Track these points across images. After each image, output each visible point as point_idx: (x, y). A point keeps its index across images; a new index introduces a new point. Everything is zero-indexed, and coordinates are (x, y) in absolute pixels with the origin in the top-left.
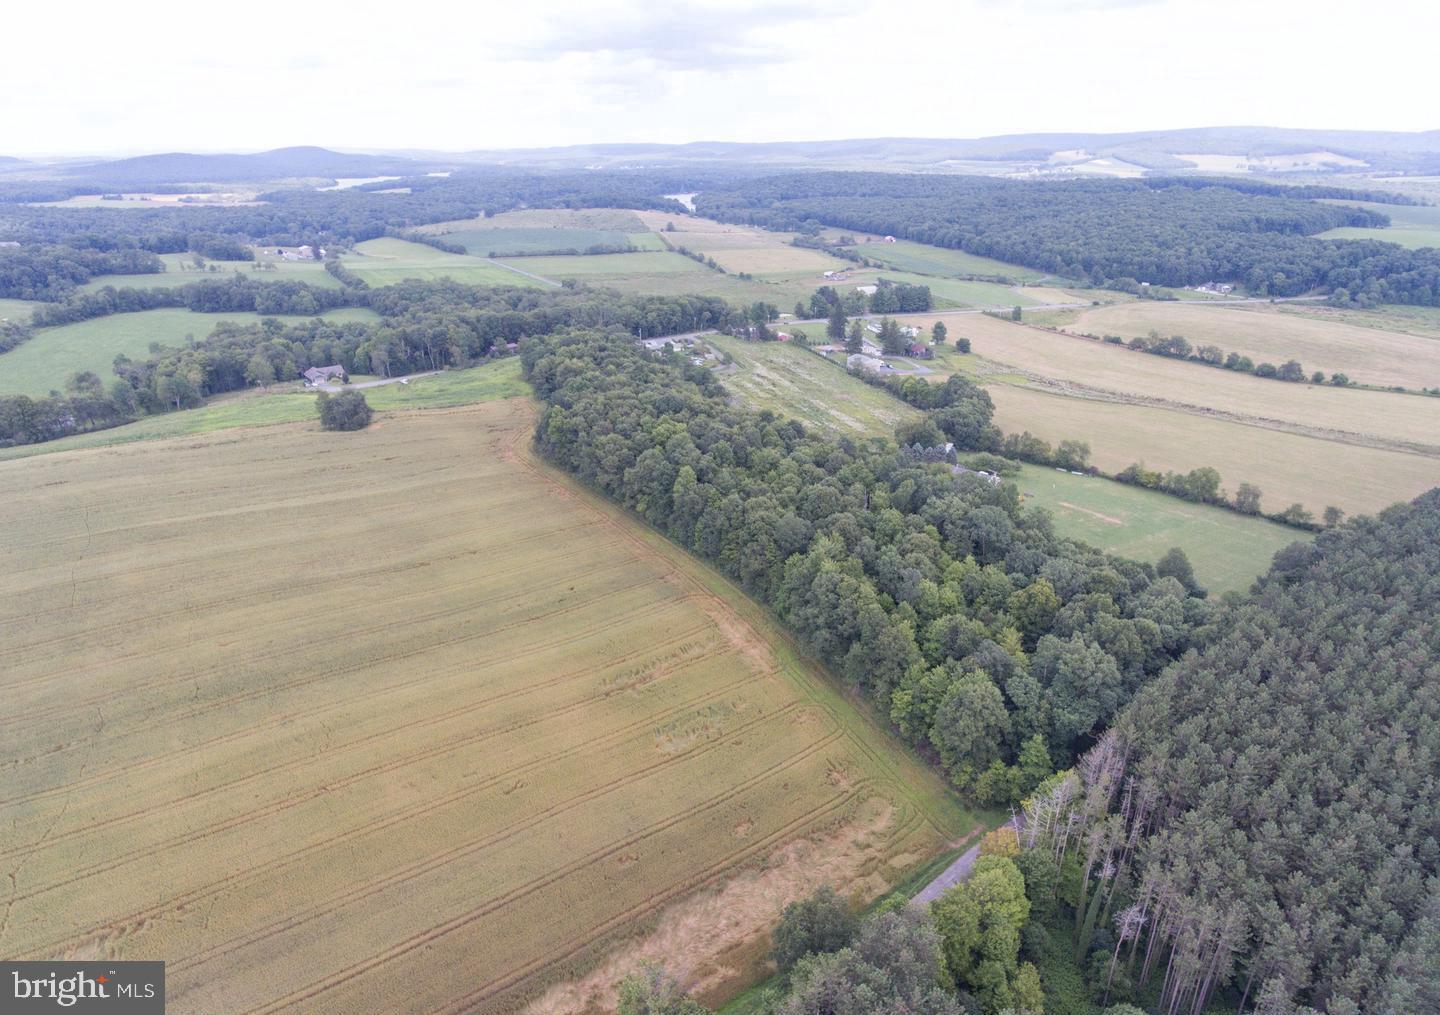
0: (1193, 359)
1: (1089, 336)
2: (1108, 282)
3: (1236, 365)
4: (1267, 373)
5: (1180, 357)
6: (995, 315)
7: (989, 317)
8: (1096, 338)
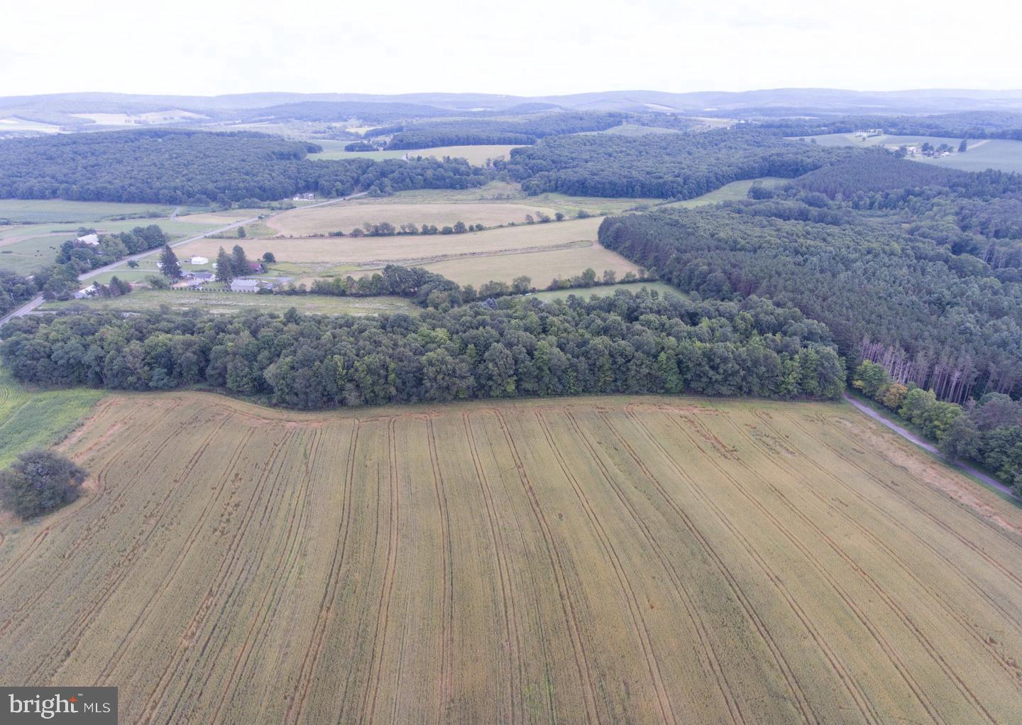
0: (399, 234)
1: (315, 236)
2: (235, 205)
3: (427, 232)
4: (447, 232)
5: (391, 234)
6: (213, 237)
7: (212, 240)
8: (322, 236)
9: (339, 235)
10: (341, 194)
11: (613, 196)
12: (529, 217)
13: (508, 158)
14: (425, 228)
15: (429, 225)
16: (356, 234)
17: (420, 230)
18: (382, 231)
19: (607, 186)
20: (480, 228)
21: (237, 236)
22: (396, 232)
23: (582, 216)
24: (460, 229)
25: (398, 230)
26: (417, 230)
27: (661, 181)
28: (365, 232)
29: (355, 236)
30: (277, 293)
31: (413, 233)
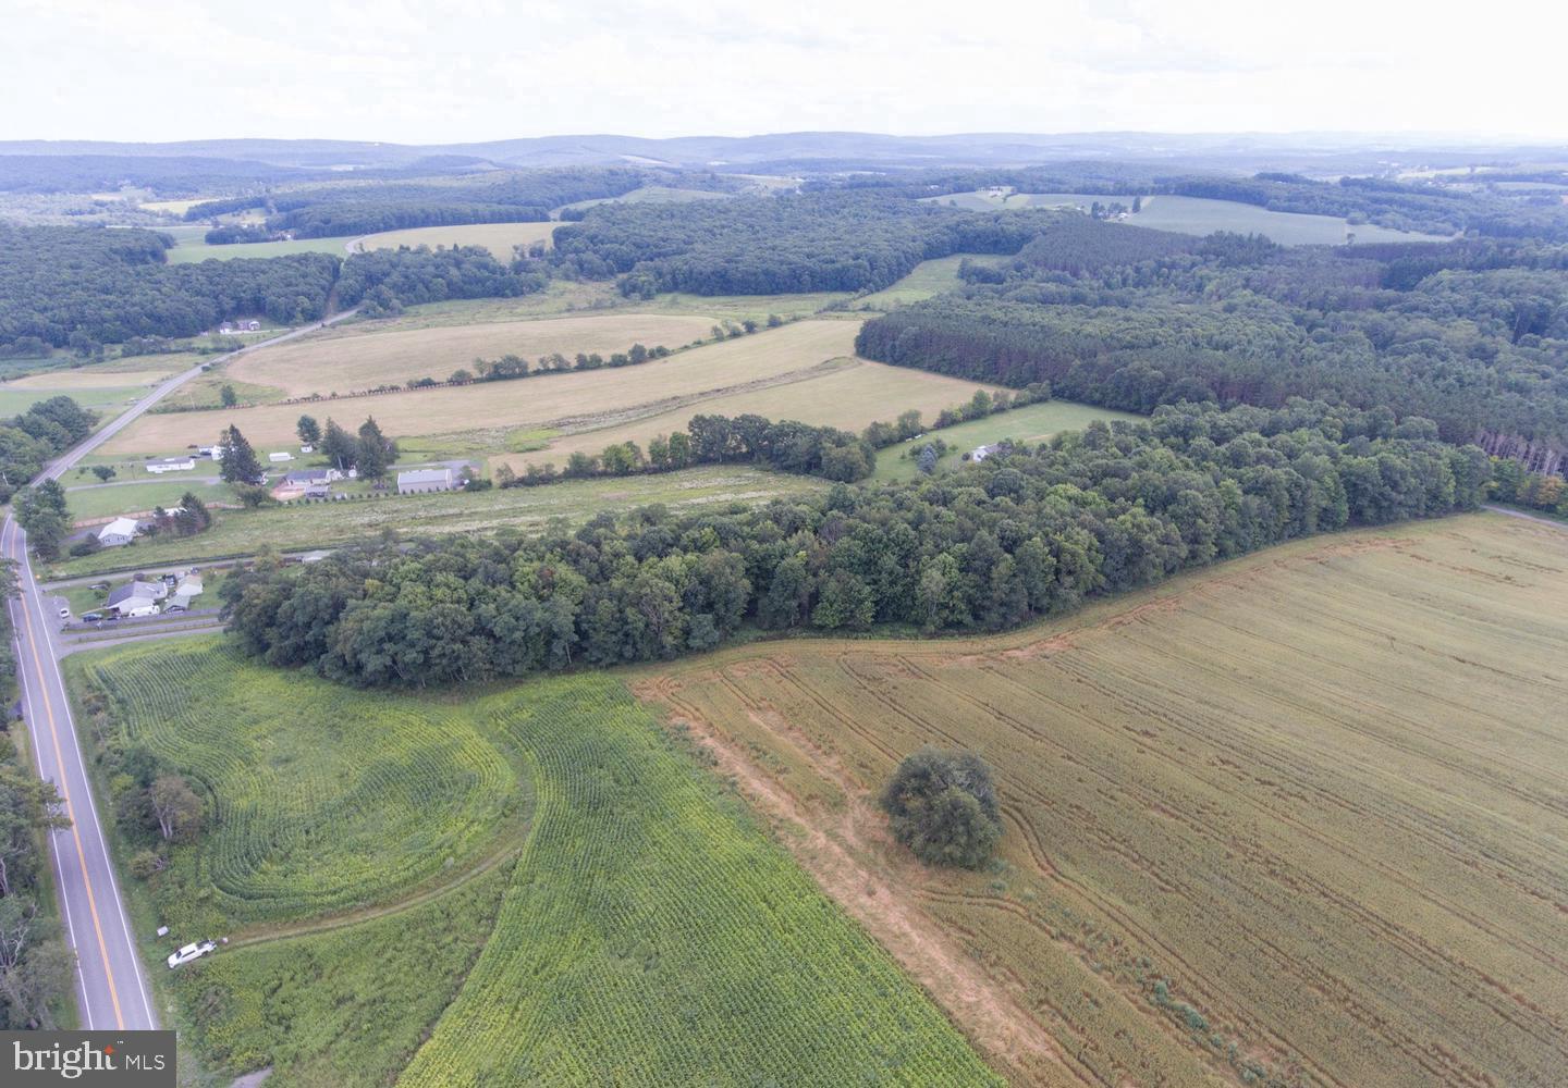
0: (537, 373)
1: (381, 390)
3: (586, 365)
4: (618, 362)
5: (524, 375)
6: (166, 411)
8: (394, 389)
9: (428, 384)
10: (312, 316)
12: (715, 329)
13: (549, 244)
14: (581, 358)
15: (588, 353)
16: (460, 380)
17: (574, 363)
18: (506, 371)
19: (762, 277)
20: (662, 353)
21: (220, 403)
22: (530, 370)
23: (774, 323)
24: (639, 356)
25: (534, 365)
26: (568, 364)
27: (838, 265)
28: (476, 374)
29: (460, 384)
30: (505, 486)
31: (561, 369)
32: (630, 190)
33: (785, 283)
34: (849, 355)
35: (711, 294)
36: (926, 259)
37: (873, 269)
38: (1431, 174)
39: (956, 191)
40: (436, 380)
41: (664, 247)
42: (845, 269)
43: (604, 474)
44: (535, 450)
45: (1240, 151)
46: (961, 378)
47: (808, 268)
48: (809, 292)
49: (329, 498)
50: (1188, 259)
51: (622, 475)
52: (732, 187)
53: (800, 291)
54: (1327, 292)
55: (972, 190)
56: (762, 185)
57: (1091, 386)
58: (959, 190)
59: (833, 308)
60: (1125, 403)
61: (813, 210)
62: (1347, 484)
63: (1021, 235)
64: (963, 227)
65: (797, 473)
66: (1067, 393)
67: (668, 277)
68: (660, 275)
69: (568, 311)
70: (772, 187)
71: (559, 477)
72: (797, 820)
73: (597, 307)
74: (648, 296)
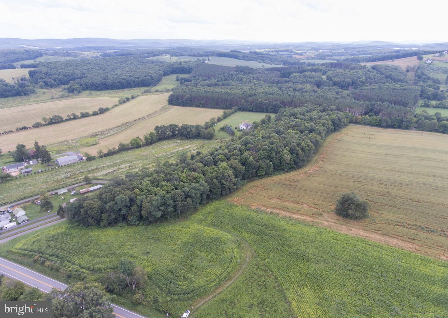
0: (67, 120)
3: (84, 116)
4: (95, 114)
5: (62, 121)
8: (11, 132)
9: (24, 128)
11: (122, 88)
12: (119, 101)
13: (28, 77)
14: (81, 113)
15: (84, 112)
16: (37, 125)
17: (80, 116)
18: (55, 121)
19: (118, 84)
20: (108, 109)
22: (64, 120)
23: (133, 98)
24: (102, 111)
25: (65, 118)
26: (78, 116)
27: (141, 79)
28: (44, 123)
29: (38, 127)
30: (101, 157)
31: (75, 118)
32: (39, 57)
33: (126, 85)
34: (166, 105)
35: (101, 90)
36: (164, 76)
37: (152, 80)
38: (263, 50)
39: (154, 56)
40: (28, 127)
41: (75, 76)
42: (144, 80)
43: (131, 148)
44: (95, 145)
45: (214, 44)
46: (207, 108)
47: (132, 80)
48: (134, 87)
49: (33, 173)
50: (235, 73)
51: (138, 148)
52: (76, 56)
53: (131, 87)
54: (274, 79)
55: (158, 56)
56: (86, 55)
57: (249, 106)
58: (155, 56)
59: (146, 92)
60: (259, 110)
61: (117, 62)
62: (333, 122)
63: (189, 68)
64: (172, 66)
65: (193, 139)
66: (242, 109)
67: (84, 86)
68: (81, 85)
69: (52, 99)
70: (90, 55)
71: (118, 151)
72: (315, 220)
73: (62, 97)
74: (79, 92)
